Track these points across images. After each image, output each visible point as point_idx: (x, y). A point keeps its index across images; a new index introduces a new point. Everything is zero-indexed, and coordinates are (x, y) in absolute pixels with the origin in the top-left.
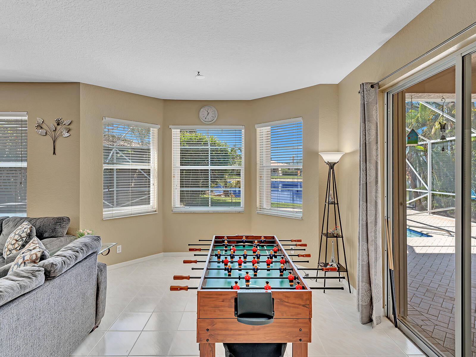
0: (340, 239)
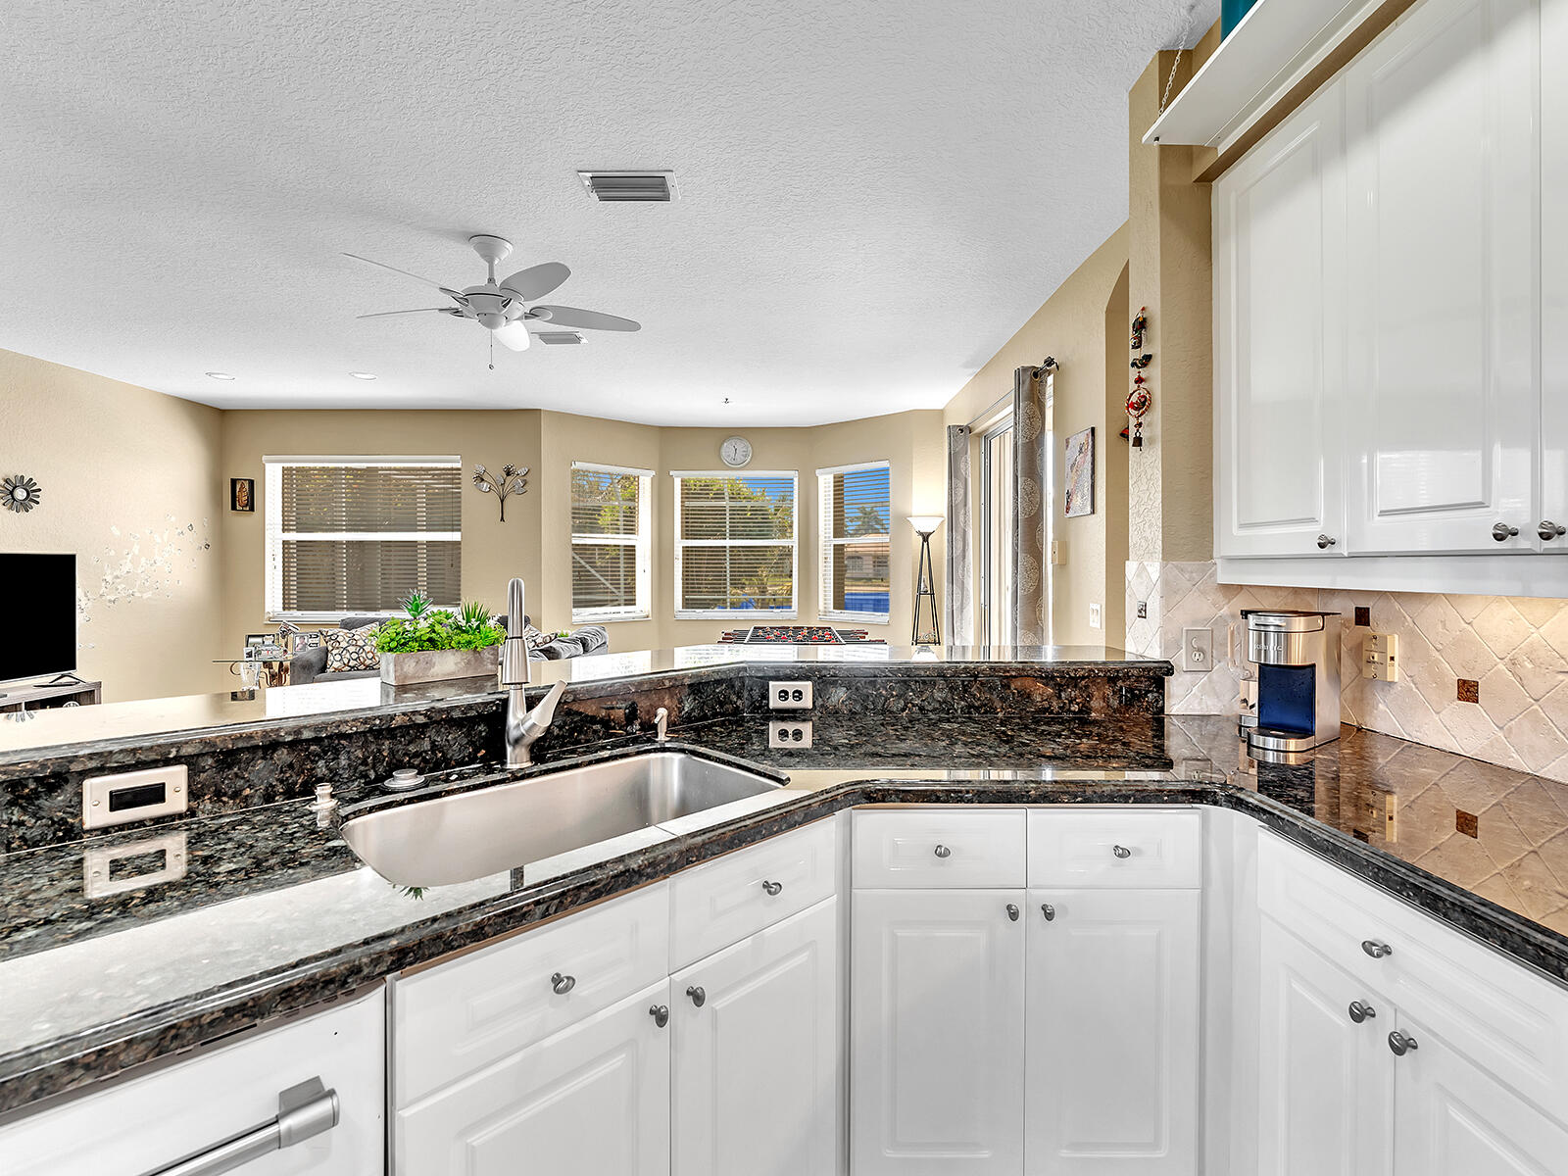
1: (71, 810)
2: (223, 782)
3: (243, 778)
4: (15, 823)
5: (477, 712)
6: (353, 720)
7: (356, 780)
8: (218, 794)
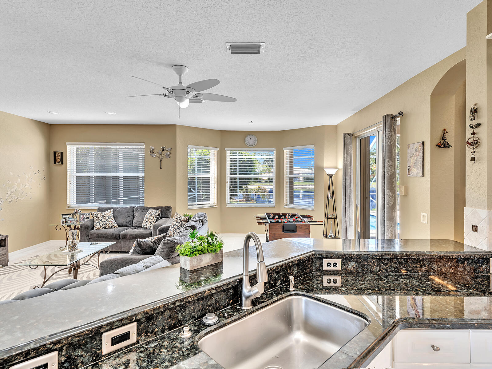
0: (336, 219)
1: (98, 347)
2: (148, 327)
3: (155, 324)
4: (80, 356)
5: (231, 285)
6: (192, 295)
7: (191, 319)
8: (147, 332)
